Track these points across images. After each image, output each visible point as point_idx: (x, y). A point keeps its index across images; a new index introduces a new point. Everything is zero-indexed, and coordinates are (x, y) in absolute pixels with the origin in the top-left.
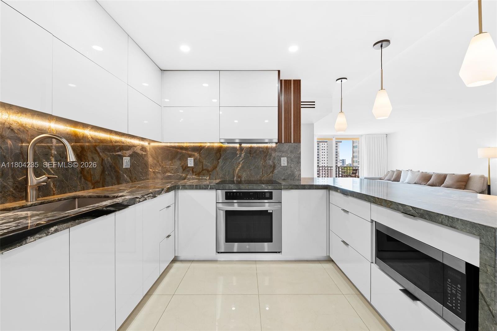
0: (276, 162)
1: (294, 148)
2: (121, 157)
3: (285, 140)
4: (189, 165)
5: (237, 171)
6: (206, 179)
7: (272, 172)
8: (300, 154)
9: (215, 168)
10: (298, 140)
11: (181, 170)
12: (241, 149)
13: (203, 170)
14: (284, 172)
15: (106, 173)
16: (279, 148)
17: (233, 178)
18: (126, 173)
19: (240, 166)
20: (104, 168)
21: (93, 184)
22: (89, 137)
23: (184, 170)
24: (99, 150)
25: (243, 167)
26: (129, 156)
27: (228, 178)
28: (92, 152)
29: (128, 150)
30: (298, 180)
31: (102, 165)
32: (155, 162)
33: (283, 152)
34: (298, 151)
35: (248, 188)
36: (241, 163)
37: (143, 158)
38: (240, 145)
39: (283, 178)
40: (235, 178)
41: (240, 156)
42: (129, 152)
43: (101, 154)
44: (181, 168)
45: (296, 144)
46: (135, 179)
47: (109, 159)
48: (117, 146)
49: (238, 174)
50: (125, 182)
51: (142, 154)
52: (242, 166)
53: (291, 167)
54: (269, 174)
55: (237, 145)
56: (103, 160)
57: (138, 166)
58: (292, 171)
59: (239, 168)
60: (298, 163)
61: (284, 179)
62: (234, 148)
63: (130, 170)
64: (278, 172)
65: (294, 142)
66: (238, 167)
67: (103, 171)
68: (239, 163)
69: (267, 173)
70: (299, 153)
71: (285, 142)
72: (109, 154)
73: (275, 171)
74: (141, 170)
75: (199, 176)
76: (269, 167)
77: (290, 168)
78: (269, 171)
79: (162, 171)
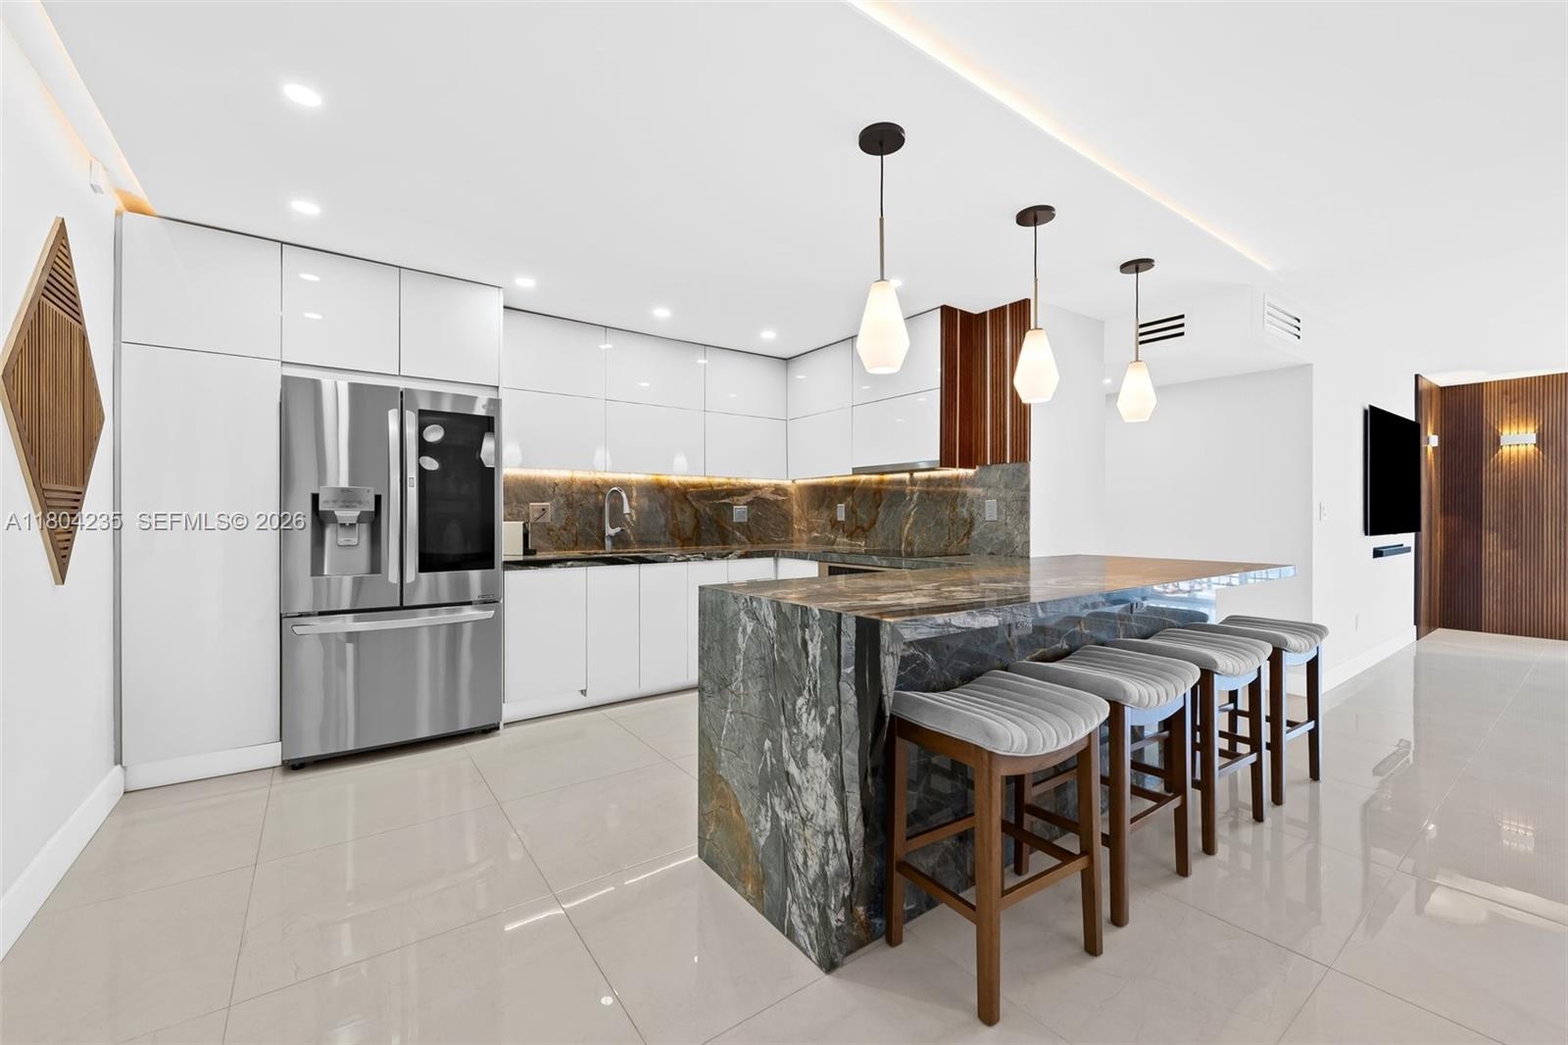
0: (975, 509)
1: (1014, 475)
2: (730, 506)
3: (992, 457)
4: (839, 519)
5: (906, 532)
6: (860, 546)
7: (969, 533)
8: (1027, 489)
9: (873, 523)
10: (1022, 454)
11: (829, 528)
12: (913, 482)
13: (857, 527)
14: (990, 536)
15: (703, 528)
16: (981, 479)
17: (900, 545)
18: (739, 530)
19: (911, 520)
20: (698, 522)
21: (682, 541)
22: (677, 482)
23: (833, 527)
24: (690, 499)
25: (915, 523)
26: (747, 504)
27: (891, 546)
28: (680, 501)
29: (744, 494)
30: (1021, 557)
31: (696, 517)
32: (801, 512)
33: (990, 487)
34: (1022, 484)
35: (853, 562)
36: (913, 513)
37: (778, 507)
38: (911, 475)
39: (989, 550)
40: (903, 546)
41: (911, 499)
42: (748, 498)
43: (694, 503)
44: (828, 523)
45: (1017, 466)
46: (759, 539)
47: (707, 509)
48: (721, 491)
49: (907, 538)
50: (737, 541)
51: (777, 501)
52: (914, 521)
53: (1006, 524)
54: (962, 540)
55: (906, 476)
56: (697, 510)
57: (767, 519)
58: (1008, 534)
59: (908, 525)
60: (1021, 513)
61: (992, 553)
62: (901, 482)
63: (748, 526)
64: (978, 534)
65: (1012, 461)
66: (907, 523)
67: (697, 526)
68: (910, 515)
69: (958, 538)
70: (1023, 487)
71: (992, 463)
72: (707, 502)
73: (974, 533)
74: (772, 526)
75: (851, 540)
76: (961, 522)
77: (1004, 527)
78: (962, 532)
79: (808, 528)
